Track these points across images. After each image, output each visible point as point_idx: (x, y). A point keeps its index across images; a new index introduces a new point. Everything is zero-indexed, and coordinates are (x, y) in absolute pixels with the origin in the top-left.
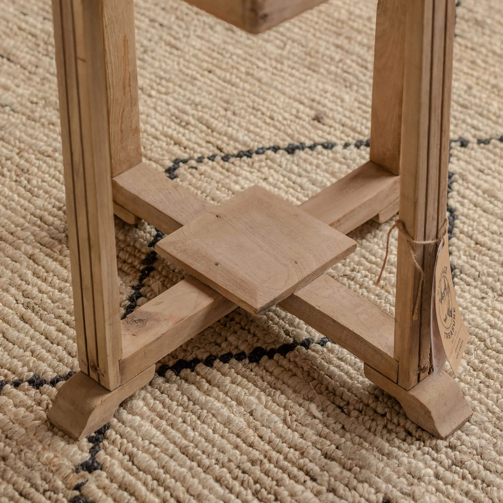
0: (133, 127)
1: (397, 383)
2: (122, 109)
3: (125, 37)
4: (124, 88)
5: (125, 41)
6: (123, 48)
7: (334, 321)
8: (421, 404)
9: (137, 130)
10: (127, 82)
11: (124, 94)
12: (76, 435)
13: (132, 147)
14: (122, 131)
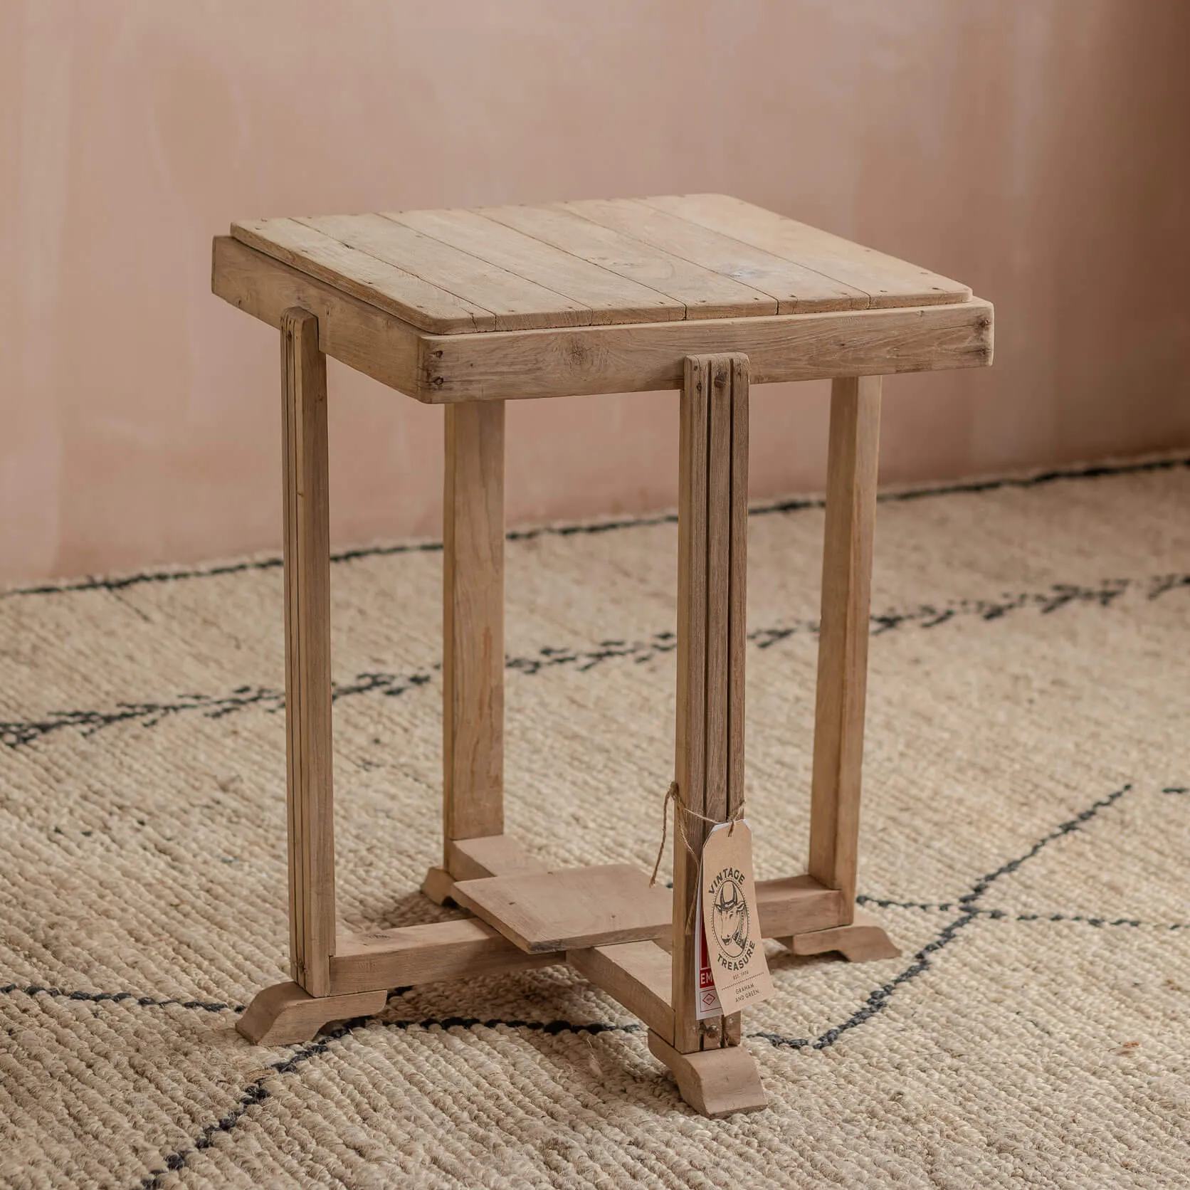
0: (492, 773)
1: (673, 1047)
2: (475, 740)
3: (487, 630)
4: (481, 709)
5: (488, 637)
6: (482, 646)
7: (627, 975)
8: (692, 1068)
9: (497, 781)
10: (487, 699)
11: (481, 716)
12: (256, 1037)
13: (488, 805)
14: (472, 772)
